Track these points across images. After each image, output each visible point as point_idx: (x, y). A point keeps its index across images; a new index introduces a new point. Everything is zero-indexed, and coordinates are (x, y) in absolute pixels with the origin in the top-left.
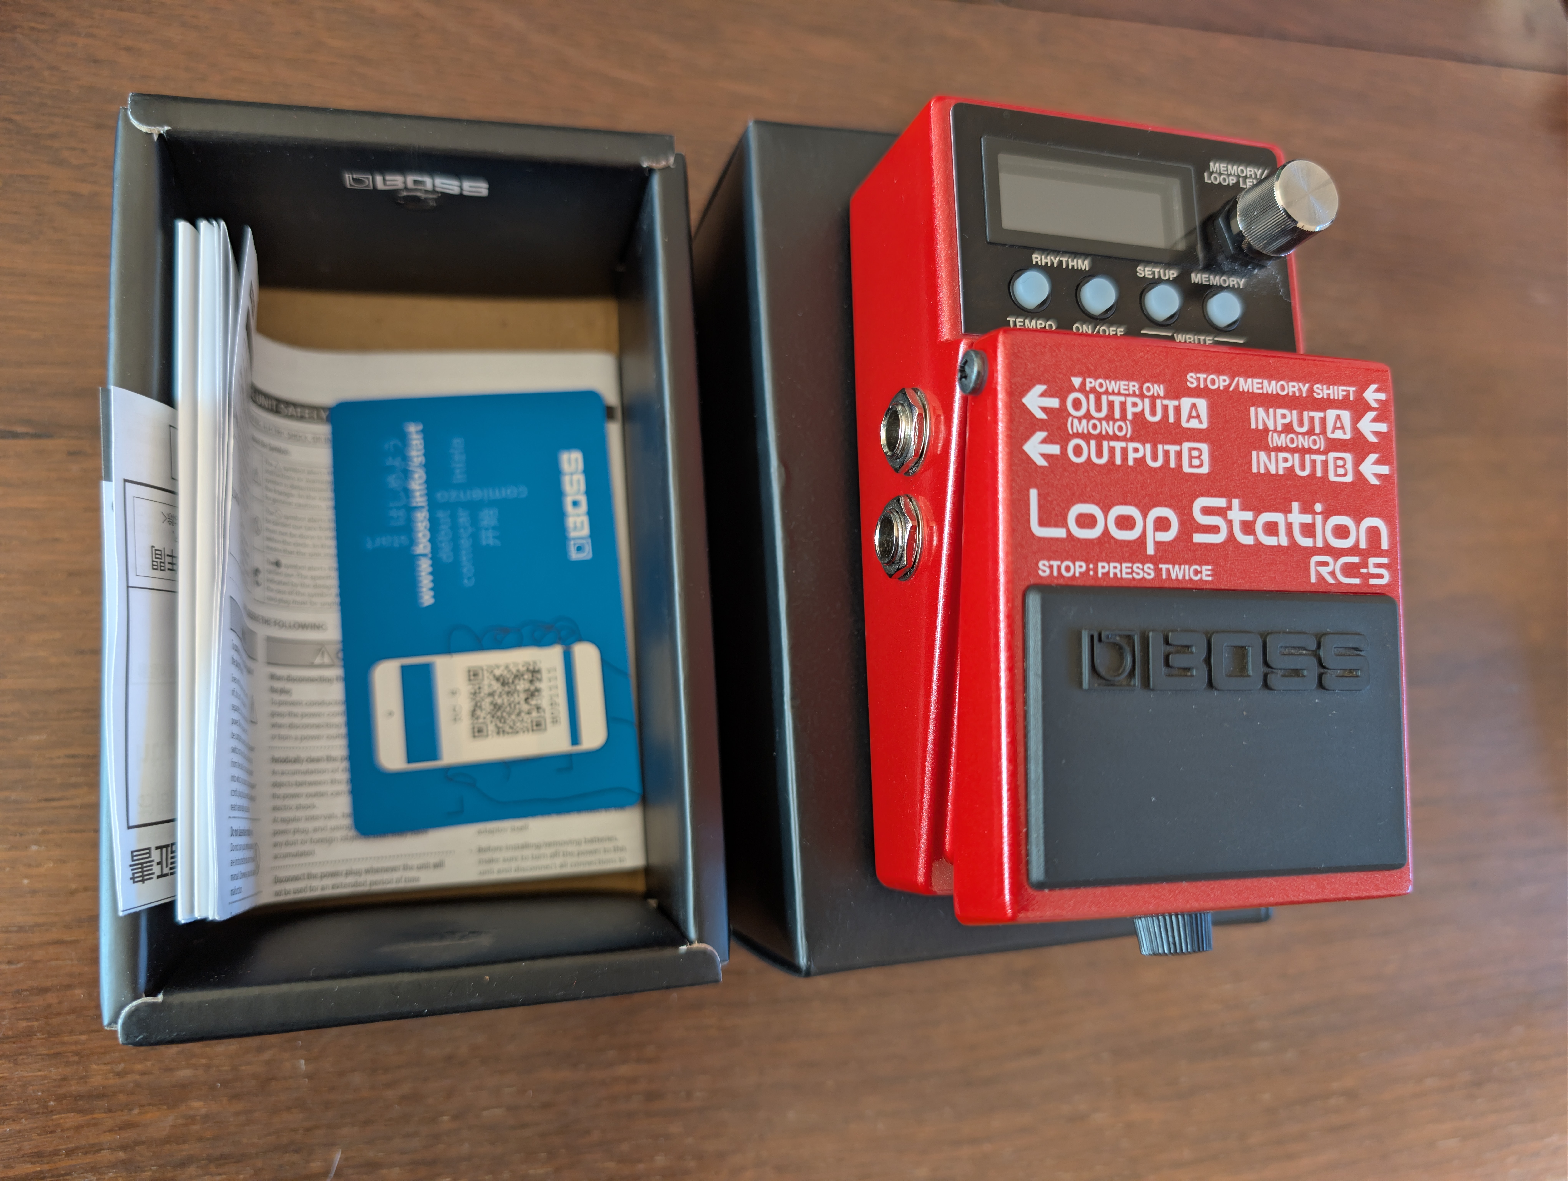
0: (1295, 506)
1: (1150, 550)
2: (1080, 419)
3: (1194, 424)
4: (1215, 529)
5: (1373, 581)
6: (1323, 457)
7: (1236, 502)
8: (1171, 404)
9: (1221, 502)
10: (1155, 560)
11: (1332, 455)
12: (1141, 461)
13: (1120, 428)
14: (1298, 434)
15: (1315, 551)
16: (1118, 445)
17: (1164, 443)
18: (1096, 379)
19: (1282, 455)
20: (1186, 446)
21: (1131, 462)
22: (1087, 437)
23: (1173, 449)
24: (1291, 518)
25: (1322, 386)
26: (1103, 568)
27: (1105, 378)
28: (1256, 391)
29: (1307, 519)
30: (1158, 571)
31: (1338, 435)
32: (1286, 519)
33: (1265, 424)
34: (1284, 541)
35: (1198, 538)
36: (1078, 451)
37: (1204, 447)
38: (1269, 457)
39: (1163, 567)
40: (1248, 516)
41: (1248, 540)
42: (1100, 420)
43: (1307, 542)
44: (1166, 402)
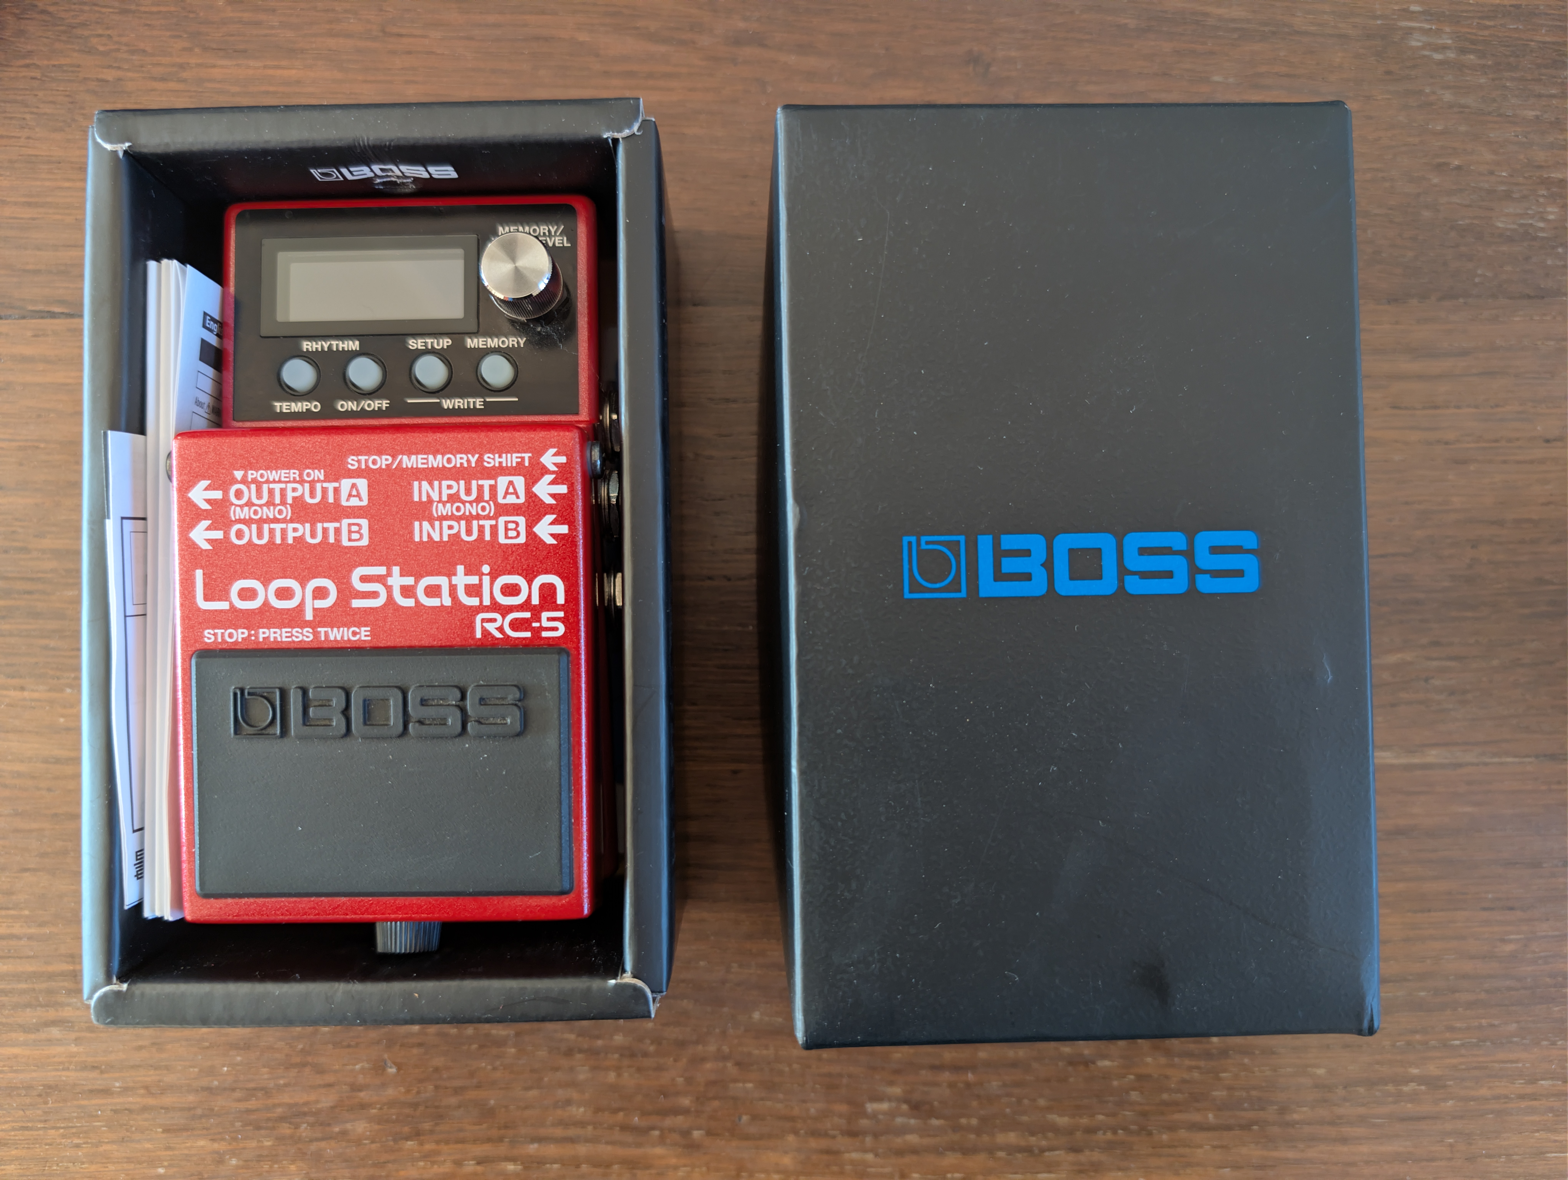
0: (460, 569)
1: (309, 616)
2: (241, 506)
3: (354, 502)
4: (374, 595)
5: (545, 634)
6: (493, 522)
7: (396, 570)
8: (331, 486)
9: (381, 570)
10: (313, 625)
11: (502, 520)
12: (299, 540)
13: (280, 512)
14: (464, 502)
15: (482, 608)
16: (278, 527)
17: (322, 522)
18: (257, 470)
19: (446, 524)
20: (345, 522)
21: (290, 541)
22: (247, 522)
23: (331, 526)
24: (454, 580)
25: (494, 456)
26: (263, 634)
27: (266, 469)
28: (420, 466)
29: (474, 580)
30: (316, 634)
31: (511, 499)
32: (450, 581)
33: (428, 496)
34: (447, 601)
35: (356, 603)
36: (240, 534)
37: (364, 523)
38: (433, 527)
39: (322, 630)
40: (409, 581)
41: (410, 603)
42: (260, 506)
43: (474, 602)
44: (325, 485)
